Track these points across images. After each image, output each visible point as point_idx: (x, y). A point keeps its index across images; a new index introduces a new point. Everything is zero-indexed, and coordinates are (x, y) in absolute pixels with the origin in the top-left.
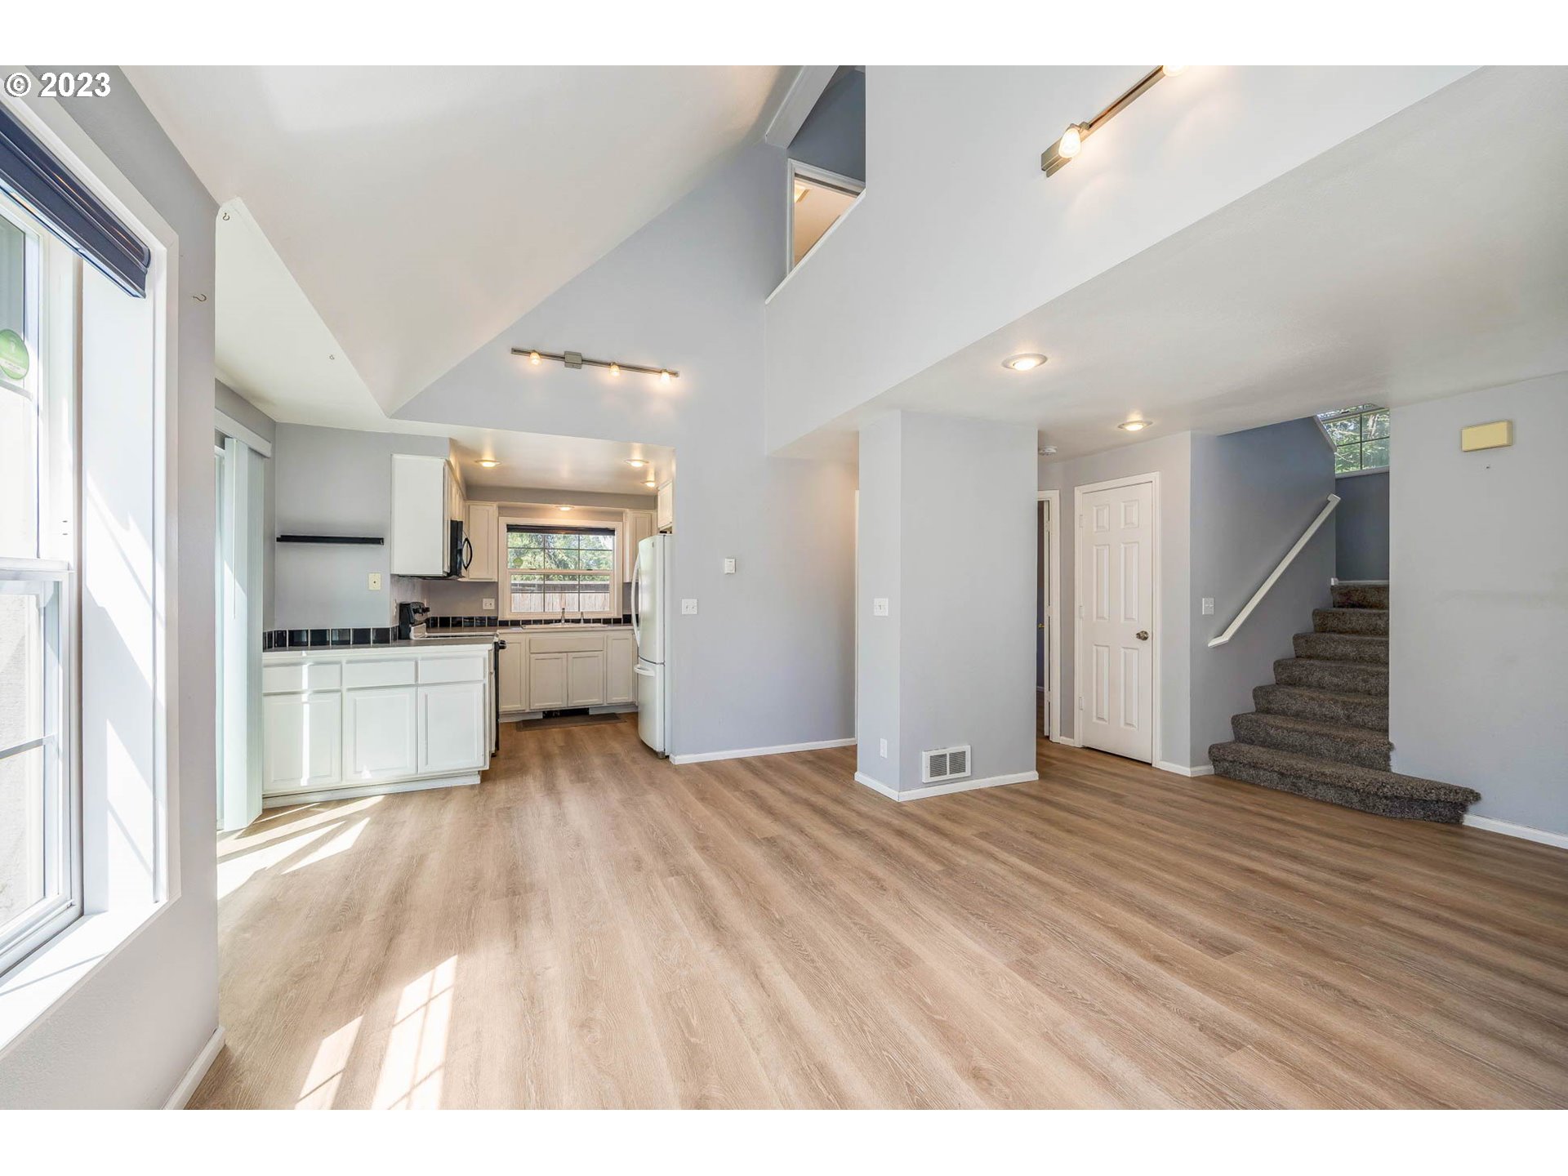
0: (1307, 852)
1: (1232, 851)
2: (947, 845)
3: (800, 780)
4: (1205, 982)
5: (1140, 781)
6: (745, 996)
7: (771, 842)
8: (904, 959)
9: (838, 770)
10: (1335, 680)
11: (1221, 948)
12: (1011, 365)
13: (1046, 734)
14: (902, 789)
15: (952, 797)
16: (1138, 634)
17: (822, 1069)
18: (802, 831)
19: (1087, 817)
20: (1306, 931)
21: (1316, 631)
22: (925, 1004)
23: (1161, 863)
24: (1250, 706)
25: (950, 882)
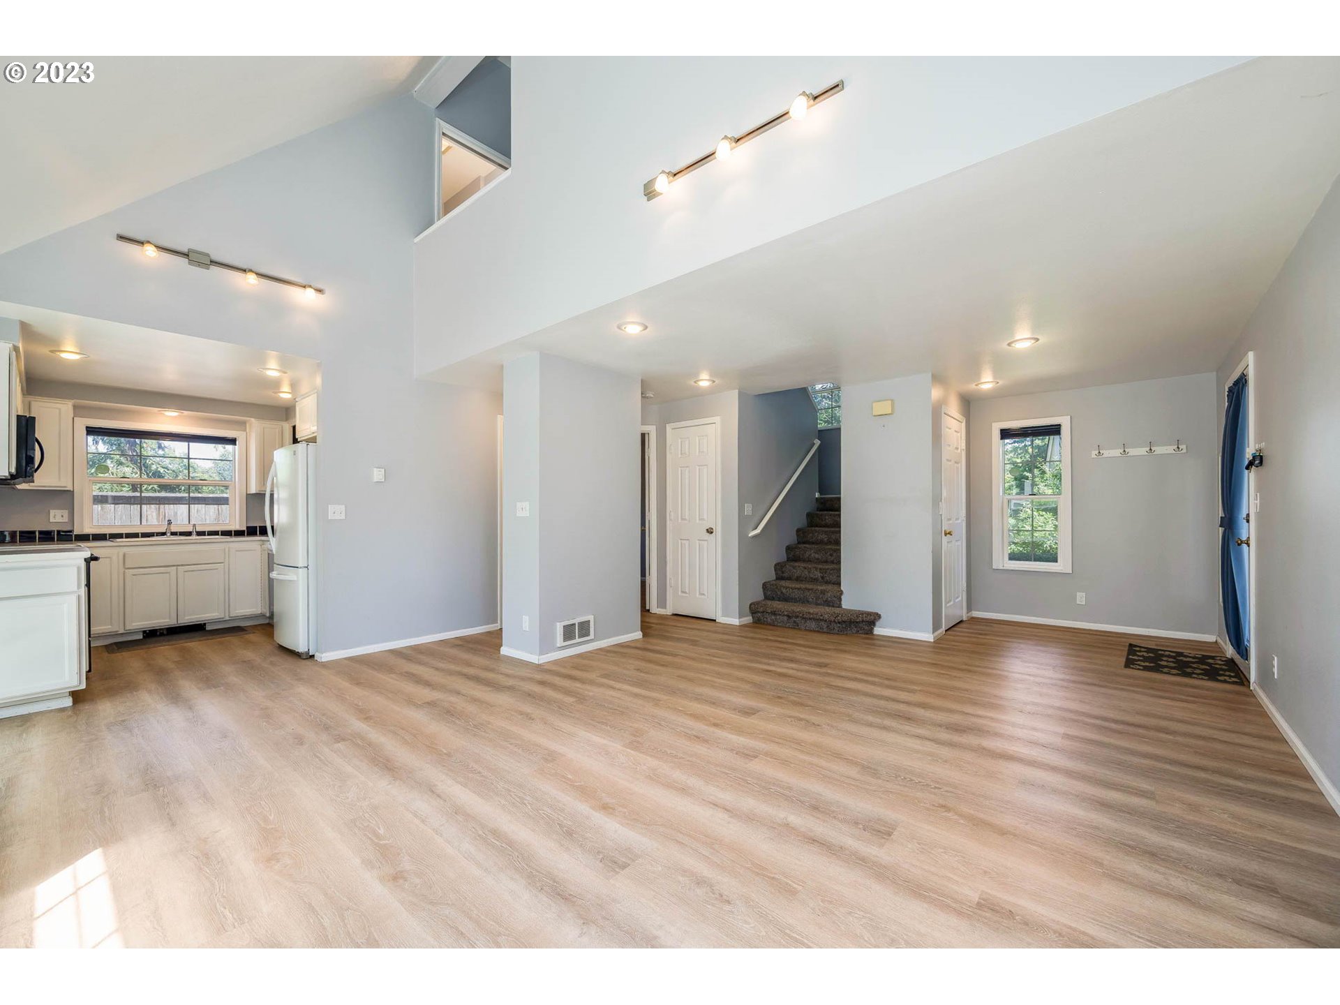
0: (798, 657)
1: (760, 663)
2: (578, 685)
3: (454, 660)
4: (739, 731)
5: (708, 631)
6: (423, 805)
7: (432, 704)
8: (551, 757)
9: (486, 648)
10: (817, 556)
11: (749, 712)
12: (623, 328)
13: (647, 608)
14: (541, 653)
15: (580, 656)
16: (707, 530)
17: (495, 833)
18: (458, 693)
19: (675, 655)
20: (796, 697)
21: (808, 527)
22: (569, 779)
23: (720, 675)
24: (772, 576)
25: (581, 706)
